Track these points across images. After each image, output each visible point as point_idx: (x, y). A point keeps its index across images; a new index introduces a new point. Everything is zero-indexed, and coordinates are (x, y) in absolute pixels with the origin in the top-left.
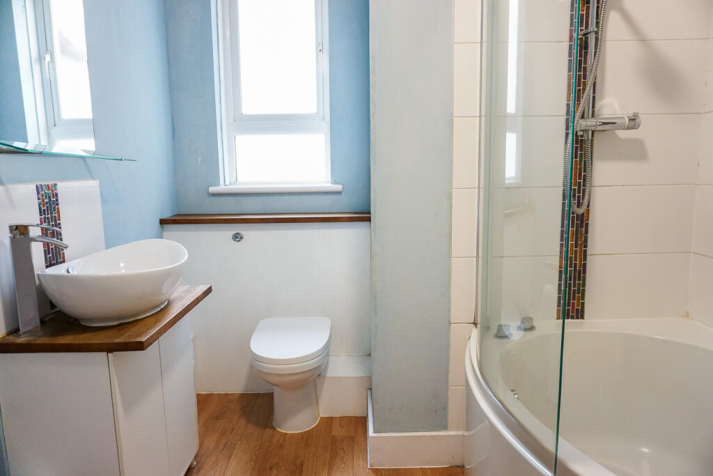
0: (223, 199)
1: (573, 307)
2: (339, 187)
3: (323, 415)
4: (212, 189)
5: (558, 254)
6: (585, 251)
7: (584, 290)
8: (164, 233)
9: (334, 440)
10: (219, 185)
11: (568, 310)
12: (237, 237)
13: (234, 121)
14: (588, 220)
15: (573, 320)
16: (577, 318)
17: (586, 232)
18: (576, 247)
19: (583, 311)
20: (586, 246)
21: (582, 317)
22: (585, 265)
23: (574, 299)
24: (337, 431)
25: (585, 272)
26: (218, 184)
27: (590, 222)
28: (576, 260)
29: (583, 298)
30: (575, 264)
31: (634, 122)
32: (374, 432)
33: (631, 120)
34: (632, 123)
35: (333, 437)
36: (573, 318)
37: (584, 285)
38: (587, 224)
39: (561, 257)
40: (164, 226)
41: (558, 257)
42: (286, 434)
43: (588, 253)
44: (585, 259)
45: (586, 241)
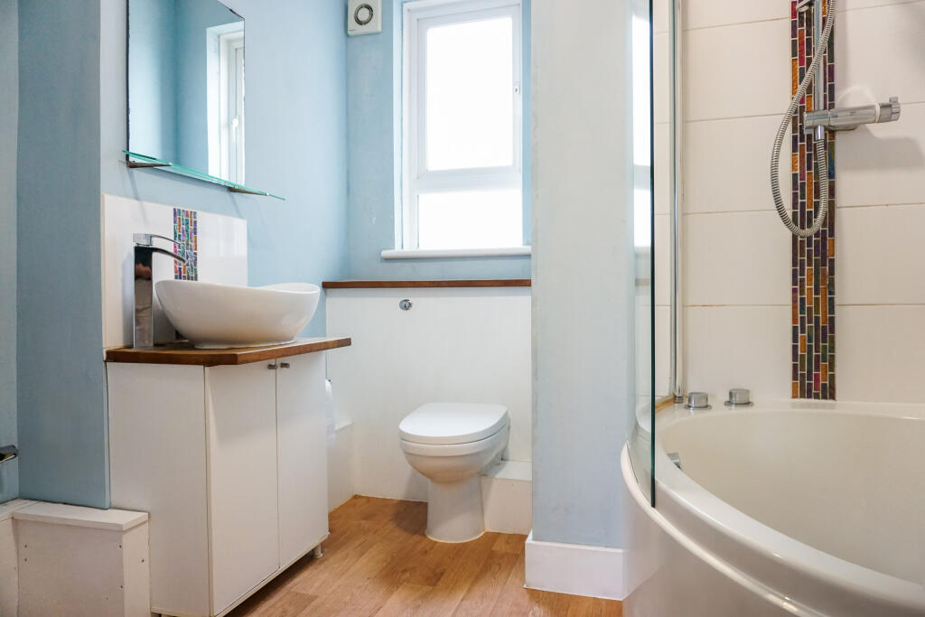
0: (398, 264)
1: (817, 380)
2: (528, 249)
3: (489, 529)
4: (386, 253)
5: (790, 302)
6: (832, 300)
7: (832, 357)
8: (328, 300)
9: (492, 555)
10: (393, 249)
11: (810, 385)
12: (406, 306)
13: (418, 178)
14: (833, 255)
15: (817, 401)
16: (825, 397)
17: (832, 272)
18: (817, 293)
19: (832, 387)
20: (832, 293)
21: (833, 397)
22: (832, 320)
23: (817, 368)
24: (499, 547)
25: (832, 330)
26: (392, 247)
27: (837, 258)
28: (817, 312)
29: (832, 367)
30: (817, 319)
31: (889, 111)
32: (534, 539)
33: (883, 107)
34: (887, 111)
35: (492, 551)
36: (817, 397)
37: (832, 349)
38: (832, 261)
39: (794, 308)
40: (329, 290)
41: (791, 307)
42: (436, 542)
43: (837, 301)
44: (832, 310)
45: (832, 284)
